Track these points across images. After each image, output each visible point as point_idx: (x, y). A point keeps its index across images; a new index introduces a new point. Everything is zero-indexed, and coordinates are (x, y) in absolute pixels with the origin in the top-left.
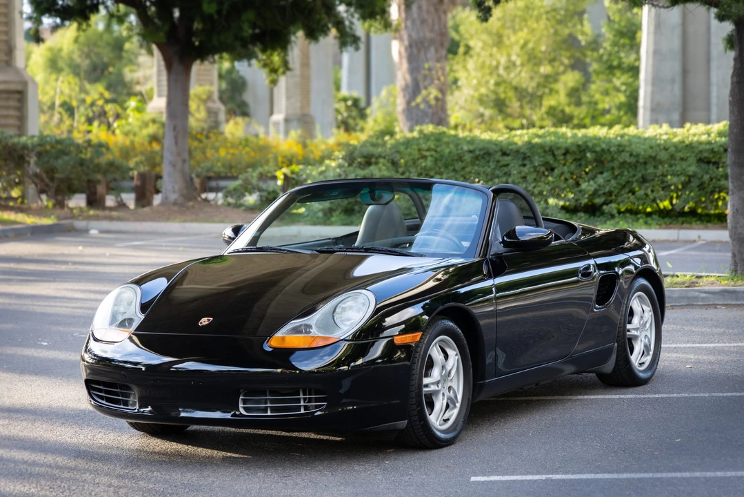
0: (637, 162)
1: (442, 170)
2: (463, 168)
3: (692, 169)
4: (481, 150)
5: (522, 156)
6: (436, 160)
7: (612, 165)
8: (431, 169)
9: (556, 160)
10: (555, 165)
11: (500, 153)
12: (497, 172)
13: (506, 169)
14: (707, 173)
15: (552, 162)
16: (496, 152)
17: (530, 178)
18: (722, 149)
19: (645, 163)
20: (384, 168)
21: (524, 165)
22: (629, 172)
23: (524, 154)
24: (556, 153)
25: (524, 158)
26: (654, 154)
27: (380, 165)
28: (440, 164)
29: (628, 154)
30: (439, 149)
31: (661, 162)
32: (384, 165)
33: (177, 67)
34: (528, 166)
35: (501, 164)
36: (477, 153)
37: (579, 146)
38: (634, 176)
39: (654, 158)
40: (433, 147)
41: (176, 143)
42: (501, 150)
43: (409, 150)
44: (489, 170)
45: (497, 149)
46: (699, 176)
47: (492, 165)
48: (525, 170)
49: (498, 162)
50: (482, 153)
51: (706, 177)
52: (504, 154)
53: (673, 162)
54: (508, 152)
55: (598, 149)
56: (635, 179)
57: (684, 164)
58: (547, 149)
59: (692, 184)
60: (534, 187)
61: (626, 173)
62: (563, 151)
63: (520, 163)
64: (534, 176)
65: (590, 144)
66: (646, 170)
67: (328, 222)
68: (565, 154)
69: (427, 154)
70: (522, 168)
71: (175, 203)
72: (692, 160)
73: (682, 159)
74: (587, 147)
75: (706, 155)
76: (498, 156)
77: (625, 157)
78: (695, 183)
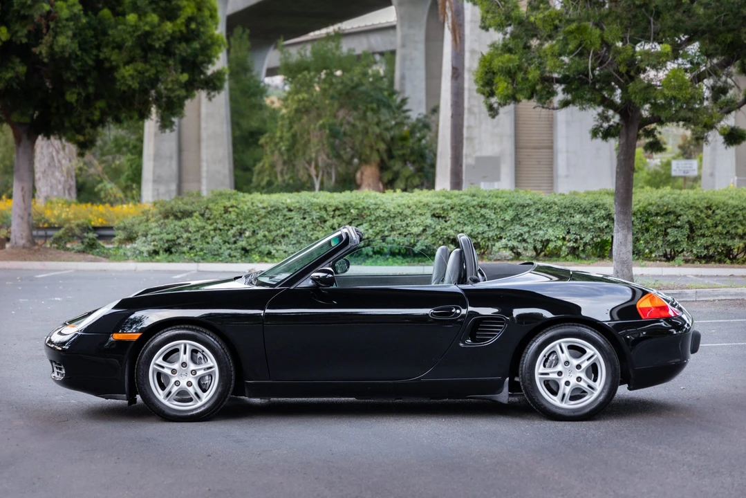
0: (389, 216)
1: (242, 222)
2: (259, 220)
3: (429, 221)
4: (272, 207)
5: (303, 211)
6: (238, 215)
7: (369, 218)
8: (234, 221)
9: (328, 214)
10: (328, 218)
11: (286, 210)
12: (284, 223)
13: (291, 221)
14: (439, 224)
15: (325, 216)
16: (284, 209)
17: (309, 228)
18: (449, 208)
19: (394, 217)
20: (197, 220)
21: (304, 218)
22: (382, 223)
23: (305, 210)
24: (328, 209)
25: (304, 213)
26: (401, 211)
27: (194, 218)
28: (240, 217)
29: (381, 211)
30: (239, 206)
31: (406, 216)
32: (197, 217)
33: (25, 142)
34: (307, 219)
35: (287, 217)
36: (269, 209)
37: (345, 204)
38: (386, 226)
39: (400, 214)
40: (235, 204)
41: (24, 200)
42: (287, 207)
43: (216, 207)
44: (278, 222)
45: (285, 206)
46: (433, 227)
47: (280, 218)
48: (305, 222)
49: (285, 216)
50: (273, 209)
51: (438, 228)
52: (290, 210)
53: (413, 216)
54: (292, 208)
55: (360, 207)
56: (386, 229)
57: (423, 218)
58: (322, 206)
59: (428, 233)
60: (312, 235)
61: (379, 224)
62: (334, 208)
63: (302, 217)
64: (311, 226)
65: (353, 203)
66: (395, 222)
67: (153, 260)
68: (334, 211)
69: (230, 209)
70: (302, 220)
71: (24, 247)
72: (429, 215)
73: (421, 214)
74: (351, 205)
75: (438, 211)
76: (285, 212)
77: (380, 213)
78: (430, 232)
